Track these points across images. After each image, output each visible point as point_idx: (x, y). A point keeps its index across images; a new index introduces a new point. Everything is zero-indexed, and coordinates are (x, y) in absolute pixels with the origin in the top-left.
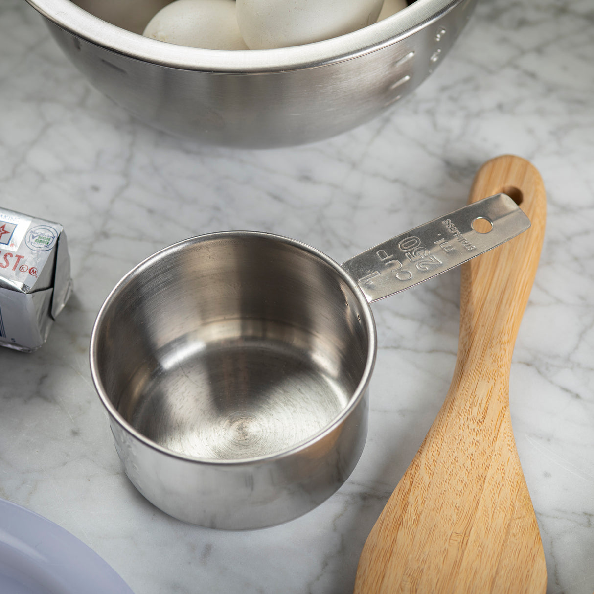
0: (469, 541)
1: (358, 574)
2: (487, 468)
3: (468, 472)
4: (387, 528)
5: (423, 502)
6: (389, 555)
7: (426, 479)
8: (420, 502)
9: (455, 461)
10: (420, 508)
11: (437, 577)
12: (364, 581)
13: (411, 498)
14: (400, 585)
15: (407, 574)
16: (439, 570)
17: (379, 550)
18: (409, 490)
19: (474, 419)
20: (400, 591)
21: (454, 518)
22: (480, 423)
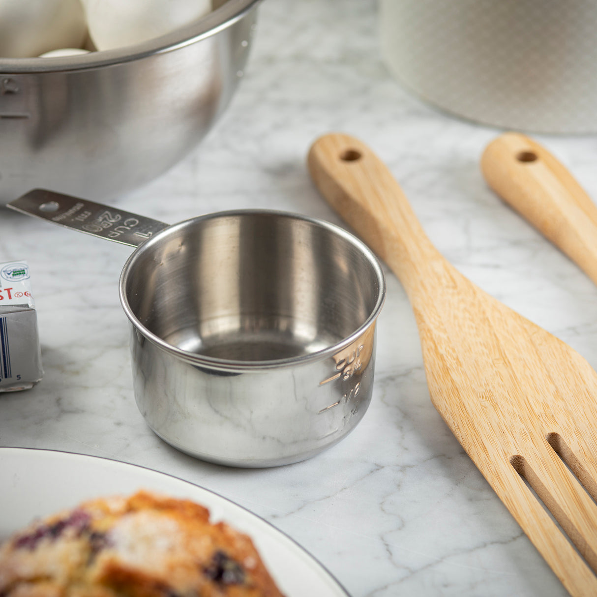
0: (510, 360)
1: (442, 412)
2: (484, 313)
3: (472, 320)
4: (439, 375)
5: (454, 350)
6: (456, 392)
7: (444, 336)
8: (451, 351)
9: (455, 317)
10: (454, 355)
11: (505, 391)
12: (451, 413)
13: (442, 351)
14: (481, 405)
15: (480, 397)
16: (503, 386)
17: (446, 391)
18: (436, 347)
19: (448, 287)
20: (485, 409)
21: (485, 351)
22: (455, 287)
